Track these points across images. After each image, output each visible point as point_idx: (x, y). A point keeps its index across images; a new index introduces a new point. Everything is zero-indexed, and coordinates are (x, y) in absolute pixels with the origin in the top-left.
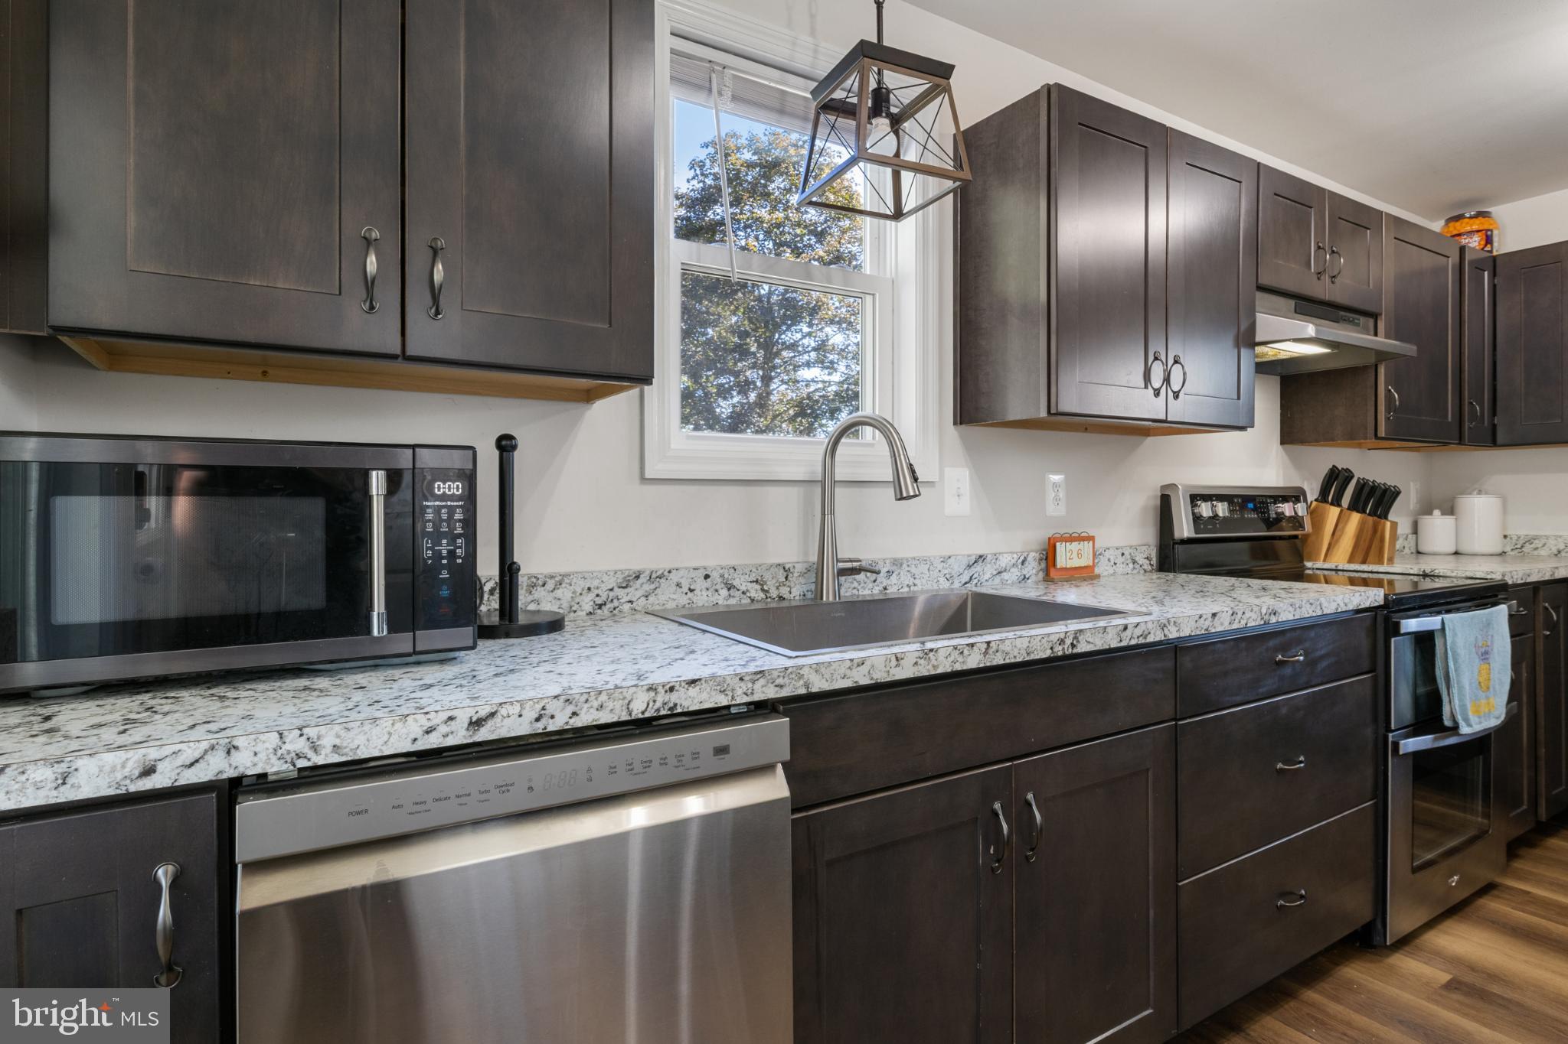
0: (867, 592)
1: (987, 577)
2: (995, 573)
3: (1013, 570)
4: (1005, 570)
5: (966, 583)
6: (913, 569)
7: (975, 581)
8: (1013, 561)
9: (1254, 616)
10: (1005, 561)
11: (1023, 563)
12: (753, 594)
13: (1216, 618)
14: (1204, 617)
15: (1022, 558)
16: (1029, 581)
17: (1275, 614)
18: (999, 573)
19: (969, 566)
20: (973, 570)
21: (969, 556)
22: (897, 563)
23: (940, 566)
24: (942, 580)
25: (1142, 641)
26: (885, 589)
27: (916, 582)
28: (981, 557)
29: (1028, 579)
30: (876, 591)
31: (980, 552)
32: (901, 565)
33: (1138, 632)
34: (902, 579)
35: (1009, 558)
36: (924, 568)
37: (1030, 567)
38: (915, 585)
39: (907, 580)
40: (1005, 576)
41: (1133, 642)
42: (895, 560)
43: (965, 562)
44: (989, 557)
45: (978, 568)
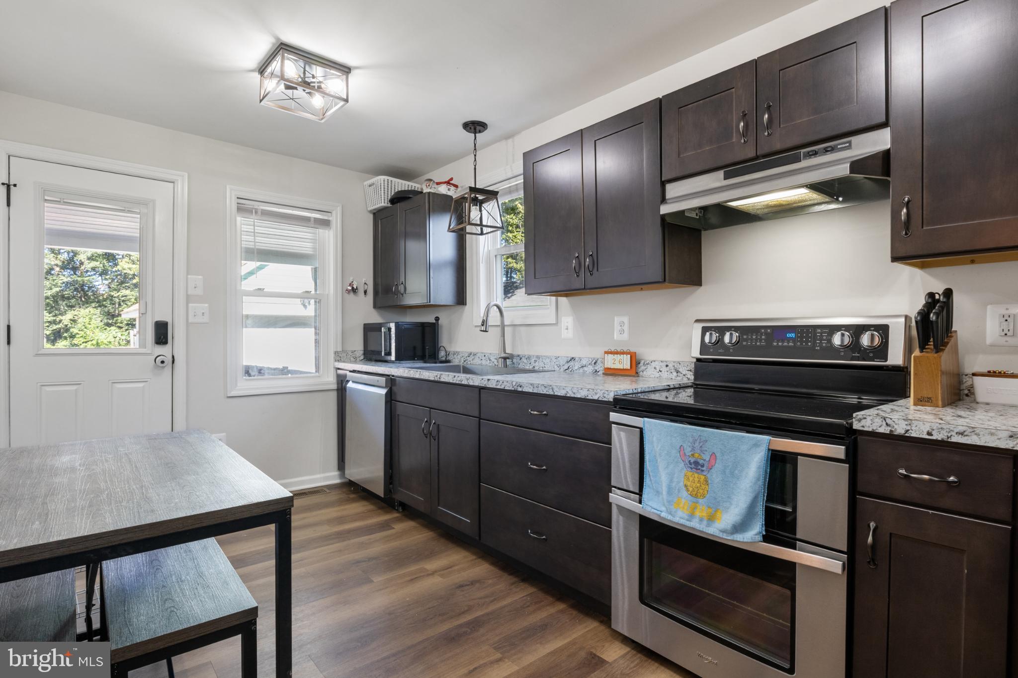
0: (528, 368)
1: (576, 368)
2: (580, 366)
3: (589, 366)
4: (585, 366)
5: (566, 370)
6: (544, 361)
7: (571, 369)
8: (590, 362)
9: (508, 385)
10: (584, 362)
11: (595, 363)
12: (495, 363)
13: (489, 382)
14: (484, 380)
15: (594, 361)
16: (599, 373)
17: (520, 387)
18: (582, 367)
19: (568, 362)
20: (569, 364)
21: (567, 357)
22: (538, 357)
23: (555, 360)
24: (556, 366)
25: (460, 382)
26: (534, 367)
27: (545, 366)
28: (573, 358)
29: (598, 372)
30: (531, 367)
31: (573, 356)
32: (540, 358)
33: (459, 379)
34: (540, 364)
35: (587, 360)
36: (548, 360)
37: (599, 366)
38: (545, 367)
39: (542, 365)
40: (585, 369)
41: (457, 382)
42: (537, 356)
43: (565, 360)
44: (577, 359)
45: (571, 363)
